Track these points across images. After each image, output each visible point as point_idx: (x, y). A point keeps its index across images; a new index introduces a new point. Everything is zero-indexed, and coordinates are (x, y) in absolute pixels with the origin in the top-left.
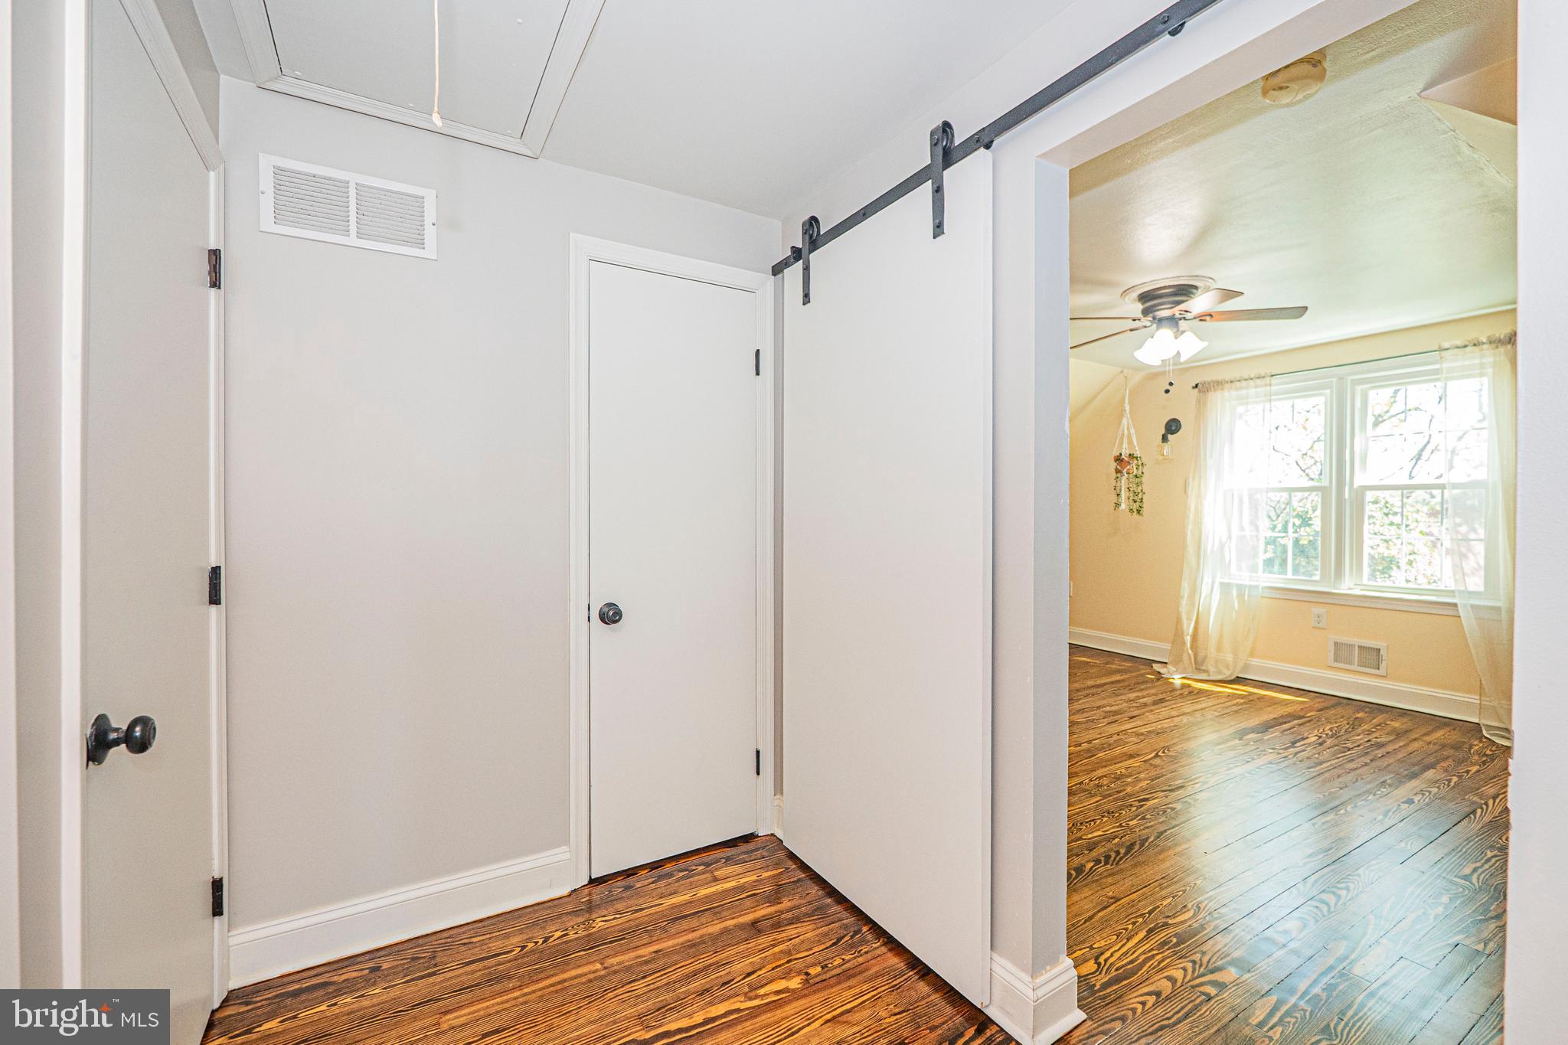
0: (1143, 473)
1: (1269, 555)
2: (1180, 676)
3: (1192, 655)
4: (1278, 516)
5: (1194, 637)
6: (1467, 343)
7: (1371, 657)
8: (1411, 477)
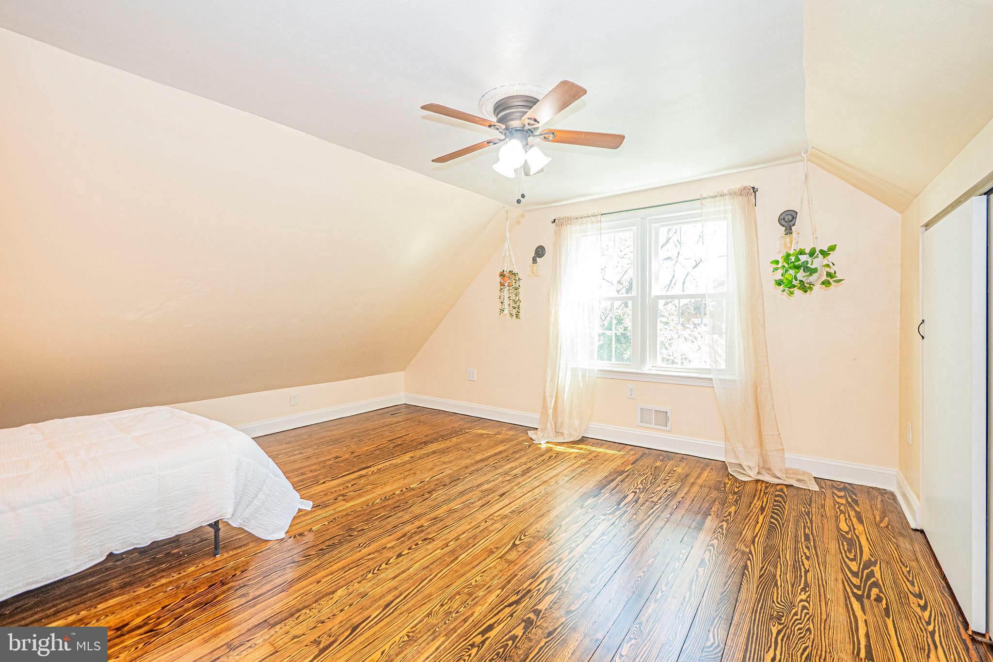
0: (519, 286)
1: (601, 343)
2: (545, 442)
3: (553, 424)
4: (606, 318)
5: (555, 409)
6: (717, 194)
7: (663, 418)
8: (683, 291)
